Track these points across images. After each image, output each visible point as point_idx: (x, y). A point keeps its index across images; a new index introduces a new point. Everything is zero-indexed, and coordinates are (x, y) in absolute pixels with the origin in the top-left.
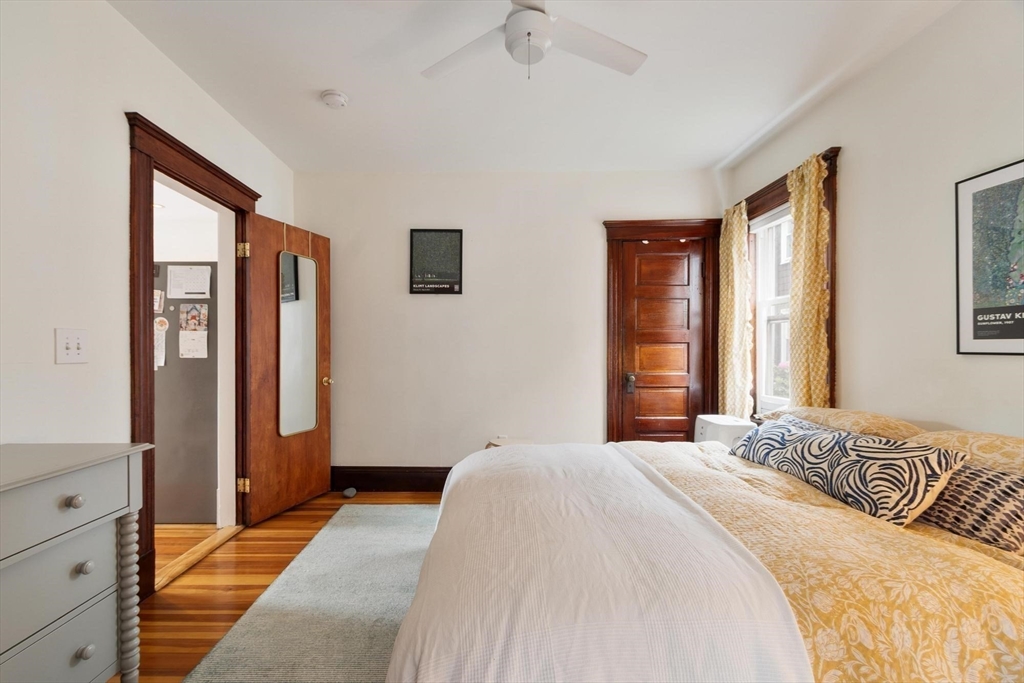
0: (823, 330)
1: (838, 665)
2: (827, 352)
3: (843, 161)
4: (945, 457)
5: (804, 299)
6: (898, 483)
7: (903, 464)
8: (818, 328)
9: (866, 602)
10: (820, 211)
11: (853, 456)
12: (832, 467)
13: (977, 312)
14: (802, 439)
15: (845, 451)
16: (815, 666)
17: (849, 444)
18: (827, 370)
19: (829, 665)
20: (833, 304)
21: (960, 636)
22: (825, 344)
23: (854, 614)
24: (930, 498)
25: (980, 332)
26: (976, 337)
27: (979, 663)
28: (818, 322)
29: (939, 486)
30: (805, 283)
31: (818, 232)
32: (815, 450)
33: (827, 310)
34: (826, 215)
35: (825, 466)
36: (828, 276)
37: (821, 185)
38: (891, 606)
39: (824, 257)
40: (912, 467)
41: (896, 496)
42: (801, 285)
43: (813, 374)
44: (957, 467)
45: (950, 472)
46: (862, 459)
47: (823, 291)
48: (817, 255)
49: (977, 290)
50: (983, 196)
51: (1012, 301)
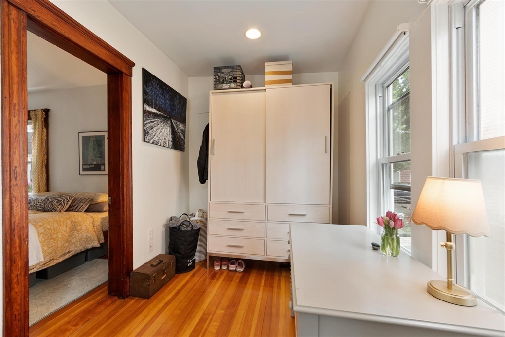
0: (44, 168)
1: (43, 233)
2: (46, 175)
3: (51, 114)
4: (71, 197)
5: (37, 157)
6: (60, 204)
7: (62, 200)
8: (42, 167)
9: (49, 222)
10: (43, 128)
11: (50, 200)
12: (45, 204)
13: (83, 165)
14: (36, 200)
15: (48, 200)
16: (38, 235)
17: (49, 198)
18: (46, 181)
19: (41, 234)
20: (48, 159)
21: (66, 223)
22: (45, 172)
23: (47, 224)
24: (67, 206)
25: (84, 170)
26: (83, 171)
27: (69, 226)
28: (42, 165)
29: (69, 203)
30: (38, 151)
31: (42, 135)
32: (40, 201)
33: (46, 161)
34: (45, 130)
35: (43, 205)
36: (46, 150)
37: (43, 120)
38: (54, 221)
39: (44, 144)
40: (64, 200)
41: (60, 207)
42: (36, 152)
43: (41, 183)
44: (73, 199)
45: (72, 200)
46: (53, 200)
47: (44, 155)
48: (42, 143)
49: (83, 159)
50: (84, 138)
51: (89, 163)
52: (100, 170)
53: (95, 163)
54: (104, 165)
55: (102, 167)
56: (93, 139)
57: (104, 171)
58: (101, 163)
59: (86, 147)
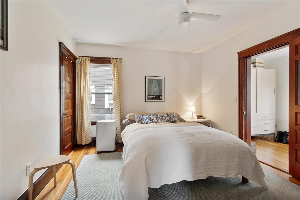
26: (148, 99)
49: (148, 92)
50: (149, 79)
51: (152, 95)
52: (159, 99)
53: (156, 95)
54: (162, 96)
55: (161, 97)
56: (155, 81)
57: (162, 99)
58: (160, 95)
59: (150, 85)
